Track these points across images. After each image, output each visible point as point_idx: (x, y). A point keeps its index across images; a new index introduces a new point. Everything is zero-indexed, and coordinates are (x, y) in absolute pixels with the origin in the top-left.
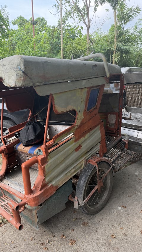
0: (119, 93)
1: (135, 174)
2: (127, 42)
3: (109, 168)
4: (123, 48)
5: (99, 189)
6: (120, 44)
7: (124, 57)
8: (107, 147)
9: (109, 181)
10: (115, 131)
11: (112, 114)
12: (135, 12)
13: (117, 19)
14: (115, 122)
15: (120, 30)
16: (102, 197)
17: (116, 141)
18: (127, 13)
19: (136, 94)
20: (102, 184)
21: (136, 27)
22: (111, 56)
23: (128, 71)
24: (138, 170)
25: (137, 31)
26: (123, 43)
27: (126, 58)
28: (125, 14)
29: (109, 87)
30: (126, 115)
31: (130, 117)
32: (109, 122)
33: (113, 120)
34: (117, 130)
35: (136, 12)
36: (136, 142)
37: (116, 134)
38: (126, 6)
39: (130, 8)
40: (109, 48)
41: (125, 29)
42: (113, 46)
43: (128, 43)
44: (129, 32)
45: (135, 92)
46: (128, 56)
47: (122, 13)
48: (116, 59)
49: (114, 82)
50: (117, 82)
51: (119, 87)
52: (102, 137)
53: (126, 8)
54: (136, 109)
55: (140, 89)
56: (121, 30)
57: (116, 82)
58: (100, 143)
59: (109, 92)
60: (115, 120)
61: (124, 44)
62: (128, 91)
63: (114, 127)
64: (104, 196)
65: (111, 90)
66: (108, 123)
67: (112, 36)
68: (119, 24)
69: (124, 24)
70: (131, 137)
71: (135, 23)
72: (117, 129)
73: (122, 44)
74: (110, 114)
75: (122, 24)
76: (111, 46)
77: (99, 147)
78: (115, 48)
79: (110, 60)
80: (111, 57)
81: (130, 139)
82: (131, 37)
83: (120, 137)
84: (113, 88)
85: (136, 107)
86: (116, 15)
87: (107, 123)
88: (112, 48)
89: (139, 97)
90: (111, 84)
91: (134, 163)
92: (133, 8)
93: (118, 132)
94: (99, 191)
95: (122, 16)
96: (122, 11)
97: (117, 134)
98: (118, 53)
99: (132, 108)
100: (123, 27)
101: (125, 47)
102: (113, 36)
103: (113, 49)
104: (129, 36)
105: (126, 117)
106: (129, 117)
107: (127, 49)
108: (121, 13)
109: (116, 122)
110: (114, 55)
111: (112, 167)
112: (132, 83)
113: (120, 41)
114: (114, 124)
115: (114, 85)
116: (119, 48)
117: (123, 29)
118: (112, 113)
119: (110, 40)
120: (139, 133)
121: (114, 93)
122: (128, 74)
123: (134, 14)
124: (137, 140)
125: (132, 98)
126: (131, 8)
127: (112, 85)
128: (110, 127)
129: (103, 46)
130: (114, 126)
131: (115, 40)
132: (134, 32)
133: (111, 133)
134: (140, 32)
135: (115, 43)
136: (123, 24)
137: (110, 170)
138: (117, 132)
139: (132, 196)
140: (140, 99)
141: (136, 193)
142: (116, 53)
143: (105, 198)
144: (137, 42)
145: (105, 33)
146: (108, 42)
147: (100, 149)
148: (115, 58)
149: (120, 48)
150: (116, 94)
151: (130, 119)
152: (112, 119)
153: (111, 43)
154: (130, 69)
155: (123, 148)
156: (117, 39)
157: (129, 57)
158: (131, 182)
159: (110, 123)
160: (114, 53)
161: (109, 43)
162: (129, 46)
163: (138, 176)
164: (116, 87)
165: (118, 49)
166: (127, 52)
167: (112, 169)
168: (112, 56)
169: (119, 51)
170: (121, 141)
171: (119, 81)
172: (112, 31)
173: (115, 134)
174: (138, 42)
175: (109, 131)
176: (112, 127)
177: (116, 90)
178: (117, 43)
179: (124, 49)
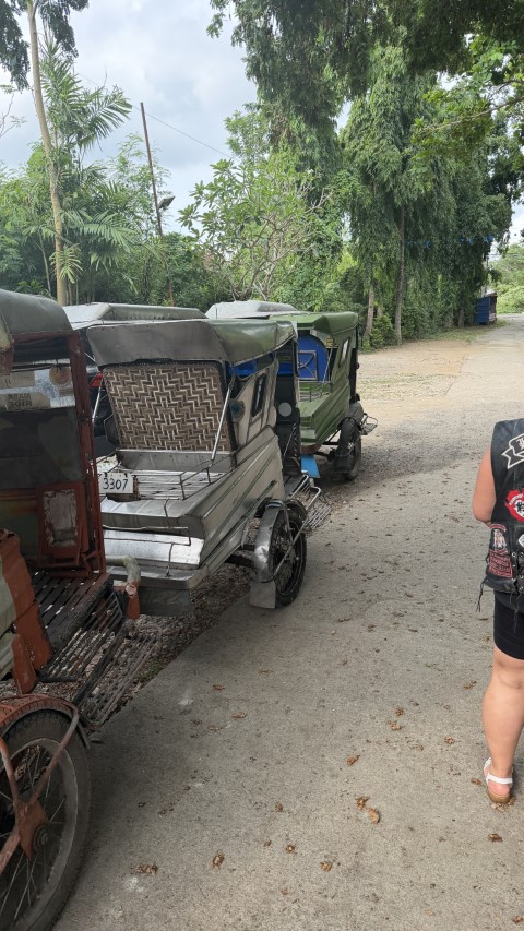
0: (75, 407)
1: (179, 707)
2: (100, 210)
3: (67, 730)
4: (86, 230)
5: (25, 846)
6: (73, 216)
7: (95, 262)
8: (47, 638)
9: (72, 784)
10: (81, 559)
11: (58, 491)
12: (111, 108)
13: (50, 125)
14: (74, 522)
15: (66, 167)
16: (51, 864)
17: (86, 597)
18: (83, 109)
19: (144, 401)
20: (40, 814)
21: (125, 163)
22: (47, 257)
23: (104, 317)
24: (188, 684)
25: (130, 175)
26: (85, 214)
27: (100, 265)
28: (79, 113)
29: (34, 385)
30: (118, 485)
31: (136, 491)
32: (51, 526)
33: (66, 516)
34: (87, 553)
35: (117, 109)
36: (166, 582)
37: (84, 569)
38: (79, 85)
39: (92, 91)
40: (33, 229)
41: (85, 165)
42: (48, 222)
43: (103, 215)
44: (102, 177)
45: (142, 394)
46: (108, 260)
47: (67, 107)
48: (67, 270)
49: (49, 362)
50: (61, 361)
51: (70, 385)
52: (17, 601)
53: (80, 92)
54: (155, 455)
55: (155, 384)
56: (72, 166)
57: (54, 362)
58: (11, 629)
59: (34, 403)
60: (74, 515)
61: (90, 218)
62: (116, 390)
63: (73, 543)
64: (58, 857)
65: (40, 394)
66: (48, 531)
67: (40, 185)
68: (59, 142)
69: (80, 146)
70: (150, 563)
71: (120, 146)
72: (86, 548)
73: (81, 215)
74: (50, 493)
75: (71, 145)
76: (43, 222)
77: (8, 651)
78: (58, 227)
79: (45, 274)
80: (49, 263)
81: (146, 571)
82: (109, 194)
83: (104, 579)
84: (47, 387)
85: (154, 448)
86: (46, 110)
87: (45, 528)
88: (44, 231)
89: (156, 412)
90: (36, 372)
91: (174, 657)
92: (104, 93)
93: (93, 558)
94: (28, 853)
95: (69, 118)
96: (63, 99)
97: (89, 569)
98: (72, 248)
99: (140, 454)
100: (76, 155)
101: (92, 229)
102: (45, 185)
103: (50, 233)
104: (102, 188)
105: (120, 491)
106: (129, 489)
107: (101, 236)
108: (64, 107)
109: (78, 523)
110: (57, 254)
111: (75, 720)
112: (124, 364)
113: (74, 207)
114: (72, 530)
115: (51, 374)
116: (70, 230)
117: (76, 164)
118: (59, 485)
119: (36, 199)
120: (173, 544)
121: (55, 404)
122: (103, 329)
123: (111, 114)
124: (172, 572)
125: (135, 419)
126: (97, 94)
127: (42, 375)
128: (57, 543)
129: (10, 219)
130: (75, 539)
131: (54, 200)
132: (120, 177)
133: (64, 569)
134: (139, 180)
135: (56, 210)
136: (77, 146)
137: (71, 739)
138: (88, 560)
139: (177, 808)
140: (162, 417)
141: (189, 788)
142: (62, 249)
143: (64, 864)
144: (132, 213)
145: (13, 171)
146: (29, 205)
147: (16, 658)
148: (63, 266)
149: (77, 230)
150: (63, 411)
151: (135, 497)
152: (63, 512)
153: (41, 211)
154: (112, 309)
155: (117, 622)
156: (61, 199)
157: (113, 263)
158: (167, 746)
159: (56, 528)
160: (57, 248)
161: (32, 210)
162: (108, 225)
163: (189, 712)
164: (60, 383)
165: (71, 234)
166: (106, 247)
167: (77, 729)
168: (51, 258)
169: (74, 241)
170: (108, 591)
171: (67, 361)
172: (36, 166)
173: (81, 568)
174: (139, 214)
175: (58, 561)
176: (67, 544)
177: (63, 393)
178: (61, 211)
179: (90, 235)
